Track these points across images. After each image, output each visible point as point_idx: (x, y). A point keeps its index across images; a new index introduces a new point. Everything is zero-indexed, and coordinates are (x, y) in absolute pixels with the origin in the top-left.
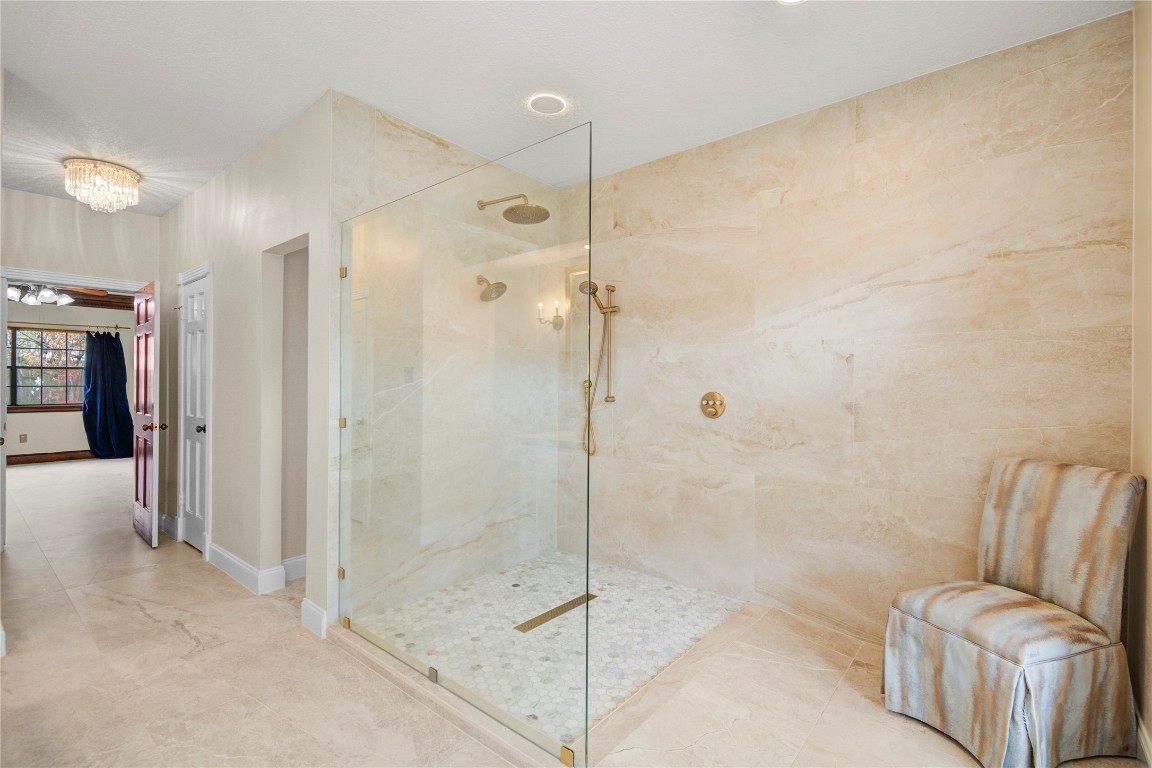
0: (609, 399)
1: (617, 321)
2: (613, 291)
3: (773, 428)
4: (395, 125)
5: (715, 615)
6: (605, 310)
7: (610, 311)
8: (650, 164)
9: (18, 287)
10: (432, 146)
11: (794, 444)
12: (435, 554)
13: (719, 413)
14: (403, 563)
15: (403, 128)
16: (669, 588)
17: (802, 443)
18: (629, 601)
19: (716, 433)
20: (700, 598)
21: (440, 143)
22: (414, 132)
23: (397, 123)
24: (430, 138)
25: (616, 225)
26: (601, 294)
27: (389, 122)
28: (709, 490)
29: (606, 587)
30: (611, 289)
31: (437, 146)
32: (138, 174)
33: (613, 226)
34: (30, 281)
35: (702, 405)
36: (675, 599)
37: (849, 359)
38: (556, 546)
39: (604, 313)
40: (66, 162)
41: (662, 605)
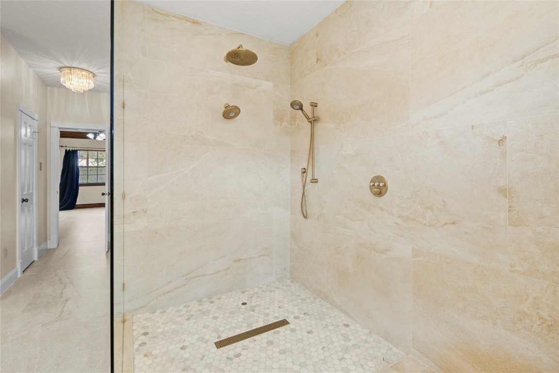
0: (314, 181)
1: (318, 126)
2: (316, 106)
3: (427, 208)
4: (161, 14)
5: (371, 364)
6: (310, 120)
7: (313, 121)
8: (336, 11)
9: (93, 133)
10: (189, 24)
11: (446, 224)
12: (194, 278)
13: (383, 193)
14: (170, 282)
15: (167, 15)
16: (347, 325)
17: (454, 223)
18: (309, 332)
19: (381, 209)
20: (366, 341)
21: (194, 22)
22: (174, 17)
23: (162, 12)
24: (187, 20)
25: (318, 60)
26: (307, 108)
27: (157, 12)
28: (377, 254)
29: (302, 316)
30: (314, 105)
31: (192, 24)
32: (93, 74)
33: (316, 61)
34: (97, 130)
35: (370, 186)
36: (346, 338)
37: (502, 141)
38: (289, 275)
39: (311, 122)
40: (61, 70)
41: (332, 343)
